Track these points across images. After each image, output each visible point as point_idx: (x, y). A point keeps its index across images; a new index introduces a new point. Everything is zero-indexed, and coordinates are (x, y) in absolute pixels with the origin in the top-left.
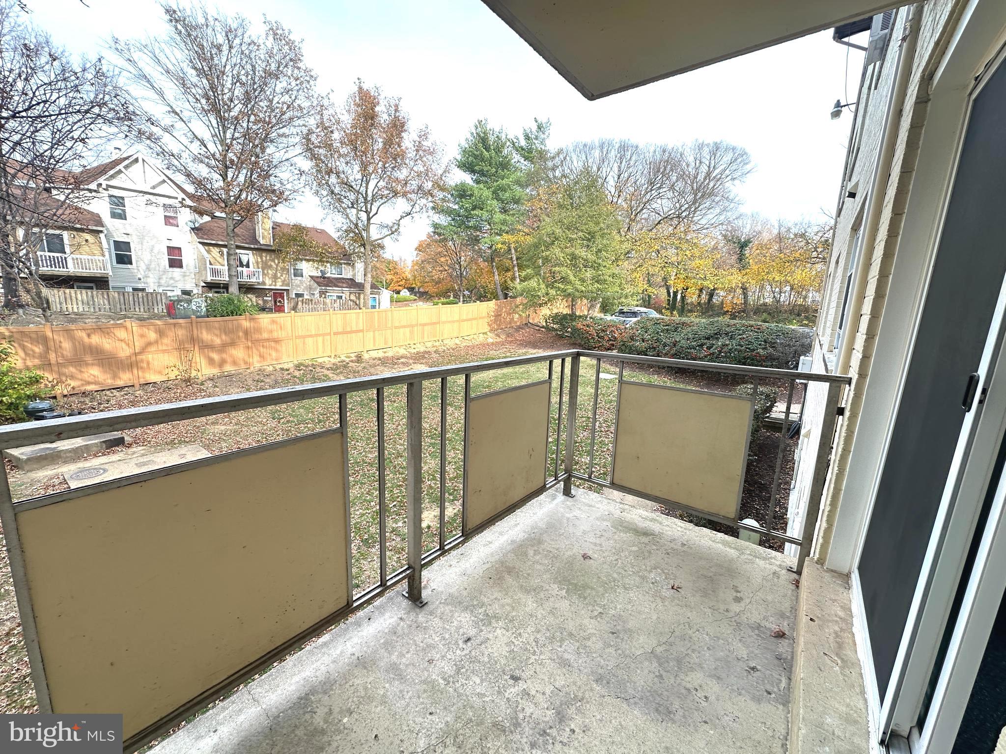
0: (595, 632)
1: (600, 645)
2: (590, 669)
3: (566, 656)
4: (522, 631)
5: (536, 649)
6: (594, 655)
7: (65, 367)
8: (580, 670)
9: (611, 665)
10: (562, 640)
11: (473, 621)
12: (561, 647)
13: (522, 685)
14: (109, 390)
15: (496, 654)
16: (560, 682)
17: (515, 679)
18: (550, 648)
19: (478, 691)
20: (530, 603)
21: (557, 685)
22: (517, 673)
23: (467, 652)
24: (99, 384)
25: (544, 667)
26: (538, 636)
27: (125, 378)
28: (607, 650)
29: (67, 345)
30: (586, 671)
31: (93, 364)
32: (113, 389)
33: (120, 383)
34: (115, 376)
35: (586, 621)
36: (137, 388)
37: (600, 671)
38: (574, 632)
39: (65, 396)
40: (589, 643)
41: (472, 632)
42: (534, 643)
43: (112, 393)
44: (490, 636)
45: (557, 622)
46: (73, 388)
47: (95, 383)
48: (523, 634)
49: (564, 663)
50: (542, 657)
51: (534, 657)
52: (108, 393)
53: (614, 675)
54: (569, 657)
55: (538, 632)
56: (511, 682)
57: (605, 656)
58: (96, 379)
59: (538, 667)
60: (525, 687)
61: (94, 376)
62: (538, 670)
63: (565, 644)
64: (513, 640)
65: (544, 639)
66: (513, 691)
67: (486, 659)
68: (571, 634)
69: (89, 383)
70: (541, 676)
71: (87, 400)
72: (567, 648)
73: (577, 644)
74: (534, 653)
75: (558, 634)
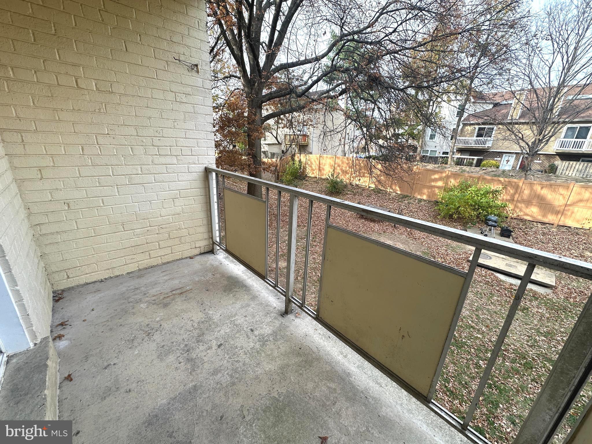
0: (229, 403)
1: (217, 401)
2: (204, 385)
3: (220, 375)
4: (248, 356)
5: (232, 360)
6: (211, 393)
7: (520, 203)
8: (207, 379)
9: (200, 401)
10: (231, 376)
11: (264, 334)
12: (227, 374)
13: (215, 347)
14: (537, 222)
15: (237, 340)
16: (206, 366)
17: (220, 346)
18: (229, 367)
19: (222, 331)
20: (270, 367)
21: (206, 364)
22: (222, 347)
23: (245, 329)
24: (533, 217)
25: (219, 360)
26: (240, 363)
27: (551, 218)
28: (210, 404)
29: (527, 192)
30: (204, 382)
31: (535, 205)
32: (539, 222)
33: (546, 220)
34: (544, 216)
35: (240, 400)
36: (554, 226)
37: (199, 391)
38: (235, 387)
39: (512, 218)
40: (221, 394)
41: (256, 333)
42: (236, 360)
43: (537, 224)
44: (251, 340)
45: (247, 379)
46: (518, 216)
47: (531, 216)
48: (245, 356)
49: (216, 372)
50: (225, 361)
51: (227, 357)
52: (535, 224)
53: (192, 399)
54: (218, 376)
55: (244, 364)
56: (219, 344)
57: (207, 400)
58: (533, 214)
59: (221, 357)
60: (213, 349)
61: (532, 212)
62: (219, 357)
63: (228, 378)
64: (243, 350)
65: (237, 366)
66: (214, 344)
67: (237, 336)
68: (233, 384)
69: (528, 215)
70: (214, 358)
71: (521, 224)
72: (225, 377)
73: (224, 385)
74: (230, 358)
75: (237, 376)
